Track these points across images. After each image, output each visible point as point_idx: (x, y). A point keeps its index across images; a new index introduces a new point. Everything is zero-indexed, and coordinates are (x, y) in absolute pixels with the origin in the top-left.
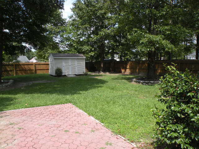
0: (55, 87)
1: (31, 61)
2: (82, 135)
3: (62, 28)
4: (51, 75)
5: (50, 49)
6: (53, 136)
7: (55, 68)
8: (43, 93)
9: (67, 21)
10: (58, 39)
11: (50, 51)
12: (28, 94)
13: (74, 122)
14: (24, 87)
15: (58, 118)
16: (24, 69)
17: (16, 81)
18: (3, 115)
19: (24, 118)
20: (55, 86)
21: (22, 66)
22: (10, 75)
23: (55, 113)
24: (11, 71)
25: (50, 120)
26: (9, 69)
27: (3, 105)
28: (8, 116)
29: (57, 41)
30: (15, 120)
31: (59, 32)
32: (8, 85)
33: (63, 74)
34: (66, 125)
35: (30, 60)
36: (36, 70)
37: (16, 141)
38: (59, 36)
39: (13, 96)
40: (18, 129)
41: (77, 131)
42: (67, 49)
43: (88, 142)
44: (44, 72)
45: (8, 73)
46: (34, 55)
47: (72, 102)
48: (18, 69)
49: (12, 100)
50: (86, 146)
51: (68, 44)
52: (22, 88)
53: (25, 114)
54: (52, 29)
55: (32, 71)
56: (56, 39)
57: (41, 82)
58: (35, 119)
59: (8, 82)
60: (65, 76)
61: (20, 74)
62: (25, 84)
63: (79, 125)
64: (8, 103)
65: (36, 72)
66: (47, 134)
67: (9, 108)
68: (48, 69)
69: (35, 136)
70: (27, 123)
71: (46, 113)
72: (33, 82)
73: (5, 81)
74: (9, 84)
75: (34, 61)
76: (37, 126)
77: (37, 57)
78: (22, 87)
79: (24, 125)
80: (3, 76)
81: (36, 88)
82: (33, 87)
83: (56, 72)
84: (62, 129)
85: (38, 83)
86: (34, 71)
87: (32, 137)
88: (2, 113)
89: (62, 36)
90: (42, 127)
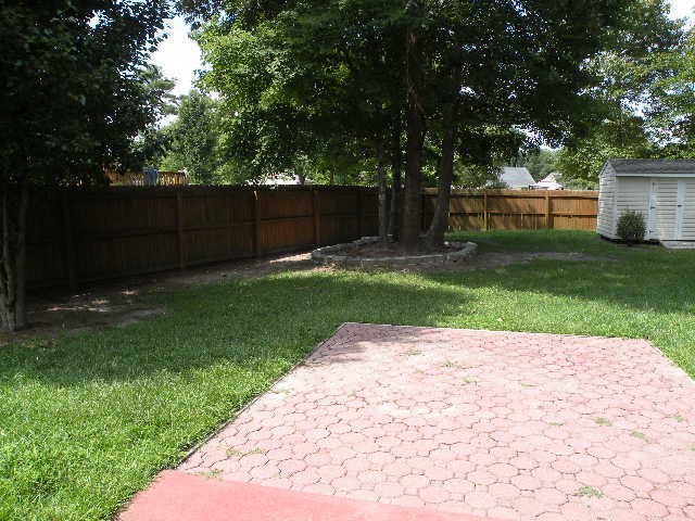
0: (606, 280)
1: (541, 184)
2: (654, 449)
3: (663, 60)
4: (602, 237)
5: (609, 141)
6: (555, 424)
7: (617, 214)
8: (557, 293)
9: (685, 29)
10: (641, 106)
11: (606, 151)
12: (513, 290)
13: (639, 402)
14: (506, 267)
15: (585, 377)
16: (515, 210)
17: (485, 247)
18: (434, 336)
19: (484, 356)
20: (609, 275)
21: (509, 200)
22: (471, 226)
23: (581, 360)
24: (475, 215)
25: (560, 379)
26: (468, 209)
27: (438, 310)
28: (445, 341)
29: (638, 114)
30: (462, 356)
31: (647, 79)
32: (459, 257)
33: (647, 237)
34: (606, 402)
35: (537, 182)
36: (552, 216)
37: (452, 409)
38: (646, 94)
39: (467, 291)
40: (462, 382)
41: (640, 431)
42: (676, 140)
43: (669, 476)
44: (579, 226)
45: (467, 221)
46: (553, 166)
47: (653, 338)
48: (496, 211)
49: (463, 301)
50: (658, 484)
51: (681, 123)
52: (499, 271)
53: (490, 346)
54: (622, 69)
55: (541, 218)
56: (633, 105)
57: (560, 256)
58: (516, 365)
59: (460, 249)
60: (655, 242)
61: (501, 228)
62: (509, 259)
63: (654, 415)
64: (450, 307)
65: (551, 224)
66: (540, 414)
67: (451, 323)
68: (595, 216)
69: (502, 411)
70: (491, 371)
71: (553, 355)
72: (536, 255)
73: (453, 244)
74: (463, 253)
75: (551, 184)
76: (516, 386)
77: (562, 171)
78: (499, 267)
79: (481, 376)
80: (451, 230)
81: (541, 274)
82: (533, 272)
83: (621, 229)
84: (589, 411)
85: (551, 258)
86: (545, 220)
87: (494, 409)
88: (433, 332)
89: (658, 92)
90: (529, 391)
